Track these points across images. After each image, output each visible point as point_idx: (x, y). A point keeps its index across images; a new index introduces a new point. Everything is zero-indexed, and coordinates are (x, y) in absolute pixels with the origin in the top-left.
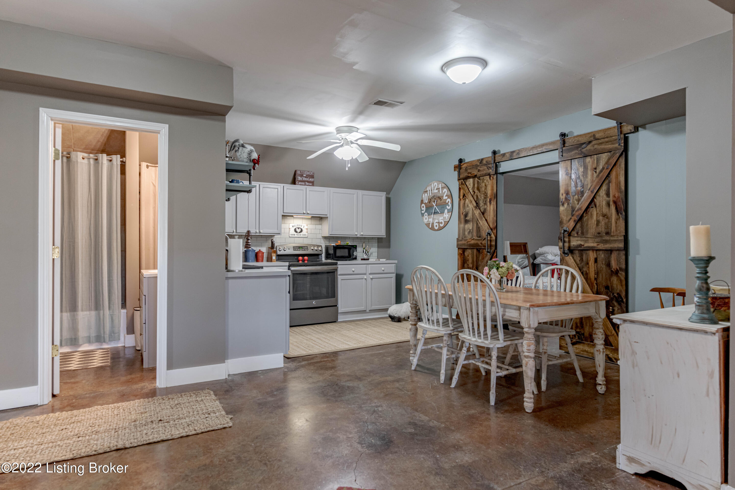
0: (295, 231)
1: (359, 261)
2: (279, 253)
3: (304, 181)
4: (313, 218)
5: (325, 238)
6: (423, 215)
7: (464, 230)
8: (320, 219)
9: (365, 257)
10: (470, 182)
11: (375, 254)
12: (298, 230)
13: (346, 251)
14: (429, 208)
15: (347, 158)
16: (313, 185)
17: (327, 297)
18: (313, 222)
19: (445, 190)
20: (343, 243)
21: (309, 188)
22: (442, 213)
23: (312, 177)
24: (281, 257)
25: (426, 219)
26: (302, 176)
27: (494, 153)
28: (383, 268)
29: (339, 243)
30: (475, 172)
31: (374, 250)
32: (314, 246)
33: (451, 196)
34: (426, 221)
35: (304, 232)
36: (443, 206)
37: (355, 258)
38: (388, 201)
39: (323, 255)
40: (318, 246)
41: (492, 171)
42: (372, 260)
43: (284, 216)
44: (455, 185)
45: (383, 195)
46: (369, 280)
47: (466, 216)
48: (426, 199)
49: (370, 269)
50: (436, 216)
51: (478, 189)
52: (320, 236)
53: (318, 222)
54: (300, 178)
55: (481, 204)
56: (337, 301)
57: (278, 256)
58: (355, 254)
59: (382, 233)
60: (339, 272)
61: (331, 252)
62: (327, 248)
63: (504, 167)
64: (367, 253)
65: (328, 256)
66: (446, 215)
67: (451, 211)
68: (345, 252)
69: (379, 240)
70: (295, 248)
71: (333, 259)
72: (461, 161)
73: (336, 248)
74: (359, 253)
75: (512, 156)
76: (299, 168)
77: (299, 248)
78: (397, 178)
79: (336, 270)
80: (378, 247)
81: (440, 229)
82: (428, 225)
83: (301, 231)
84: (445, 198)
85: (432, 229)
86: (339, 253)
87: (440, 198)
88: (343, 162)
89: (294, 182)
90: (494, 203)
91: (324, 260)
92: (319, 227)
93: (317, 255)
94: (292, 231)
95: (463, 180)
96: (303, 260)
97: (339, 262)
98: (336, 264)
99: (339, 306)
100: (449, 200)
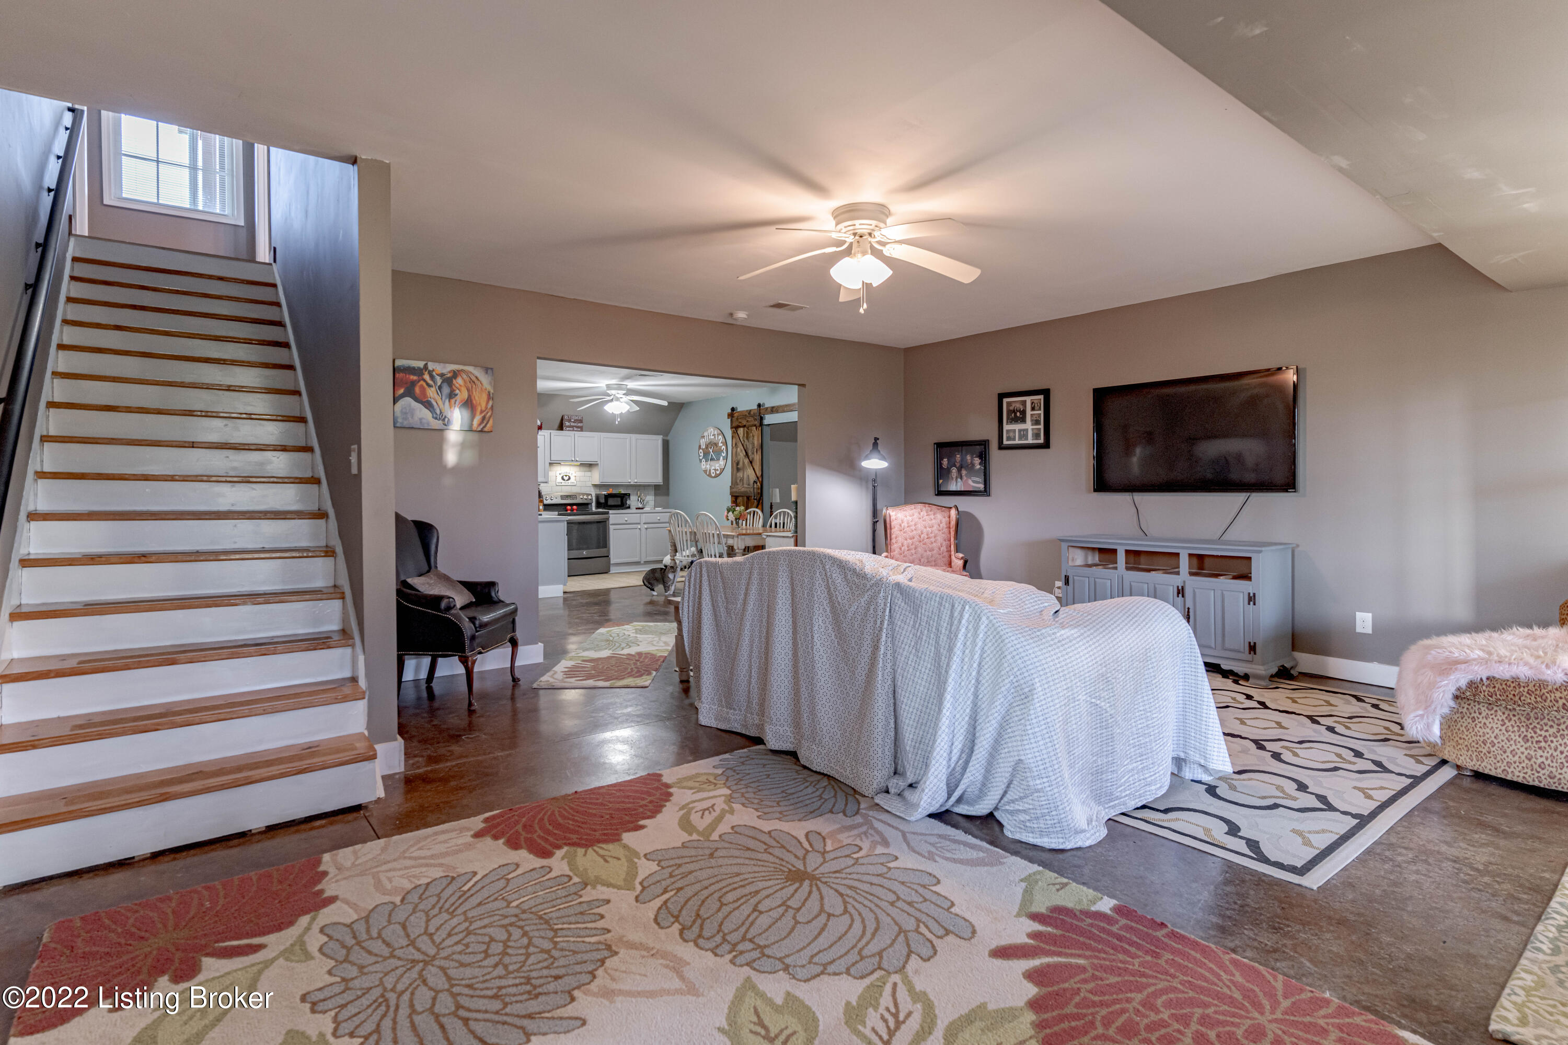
0: (563, 478)
1: (633, 510)
2: (546, 502)
3: (573, 427)
4: (582, 465)
5: (595, 486)
6: (701, 461)
7: (736, 478)
8: (590, 466)
9: (640, 506)
10: (741, 431)
11: (652, 503)
12: (566, 478)
13: (619, 499)
14: (706, 454)
15: (617, 412)
16: (582, 430)
17: (598, 547)
18: (582, 468)
19: (720, 437)
20: (615, 492)
21: (578, 434)
22: (718, 460)
23: (581, 421)
24: (548, 507)
25: (704, 465)
26: (569, 421)
27: (759, 405)
28: (658, 517)
29: (611, 491)
30: (744, 423)
31: (650, 498)
32: (583, 494)
33: (726, 444)
34: (703, 467)
35: (572, 480)
36: (718, 452)
37: (629, 507)
38: (666, 446)
39: (594, 504)
40: (588, 495)
41: (757, 423)
42: (647, 509)
43: (551, 464)
44: (729, 433)
45: (658, 440)
46: (643, 530)
47: (738, 464)
48: (703, 443)
49: (644, 518)
50: (712, 463)
51: (747, 438)
52: (590, 484)
53: (587, 469)
54: (567, 424)
55: (750, 454)
56: (609, 551)
57: (545, 505)
58: (628, 502)
59: (659, 480)
60: (611, 521)
61: (602, 501)
62: (597, 497)
63: (769, 419)
64: (642, 501)
65: (599, 505)
66: (722, 462)
67: (726, 458)
68: (617, 501)
69: (657, 488)
70: (563, 497)
71: (604, 508)
72: (733, 409)
73: (607, 497)
74: (633, 501)
75: (774, 410)
76: (567, 412)
77: (567, 497)
78: (674, 422)
79: (608, 519)
80: (656, 495)
81: (717, 476)
82: (705, 471)
83: (569, 479)
84: (720, 445)
85: (710, 475)
86: (611, 502)
87: (716, 444)
88: (614, 415)
89: (561, 427)
90: (759, 452)
91: (594, 509)
92: (589, 474)
93: (587, 504)
94: (559, 479)
95: (735, 428)
96: (572, 510)
97: (611, 512)
98: (608, 513)
99: (611, 556)
100: (724, 447)
